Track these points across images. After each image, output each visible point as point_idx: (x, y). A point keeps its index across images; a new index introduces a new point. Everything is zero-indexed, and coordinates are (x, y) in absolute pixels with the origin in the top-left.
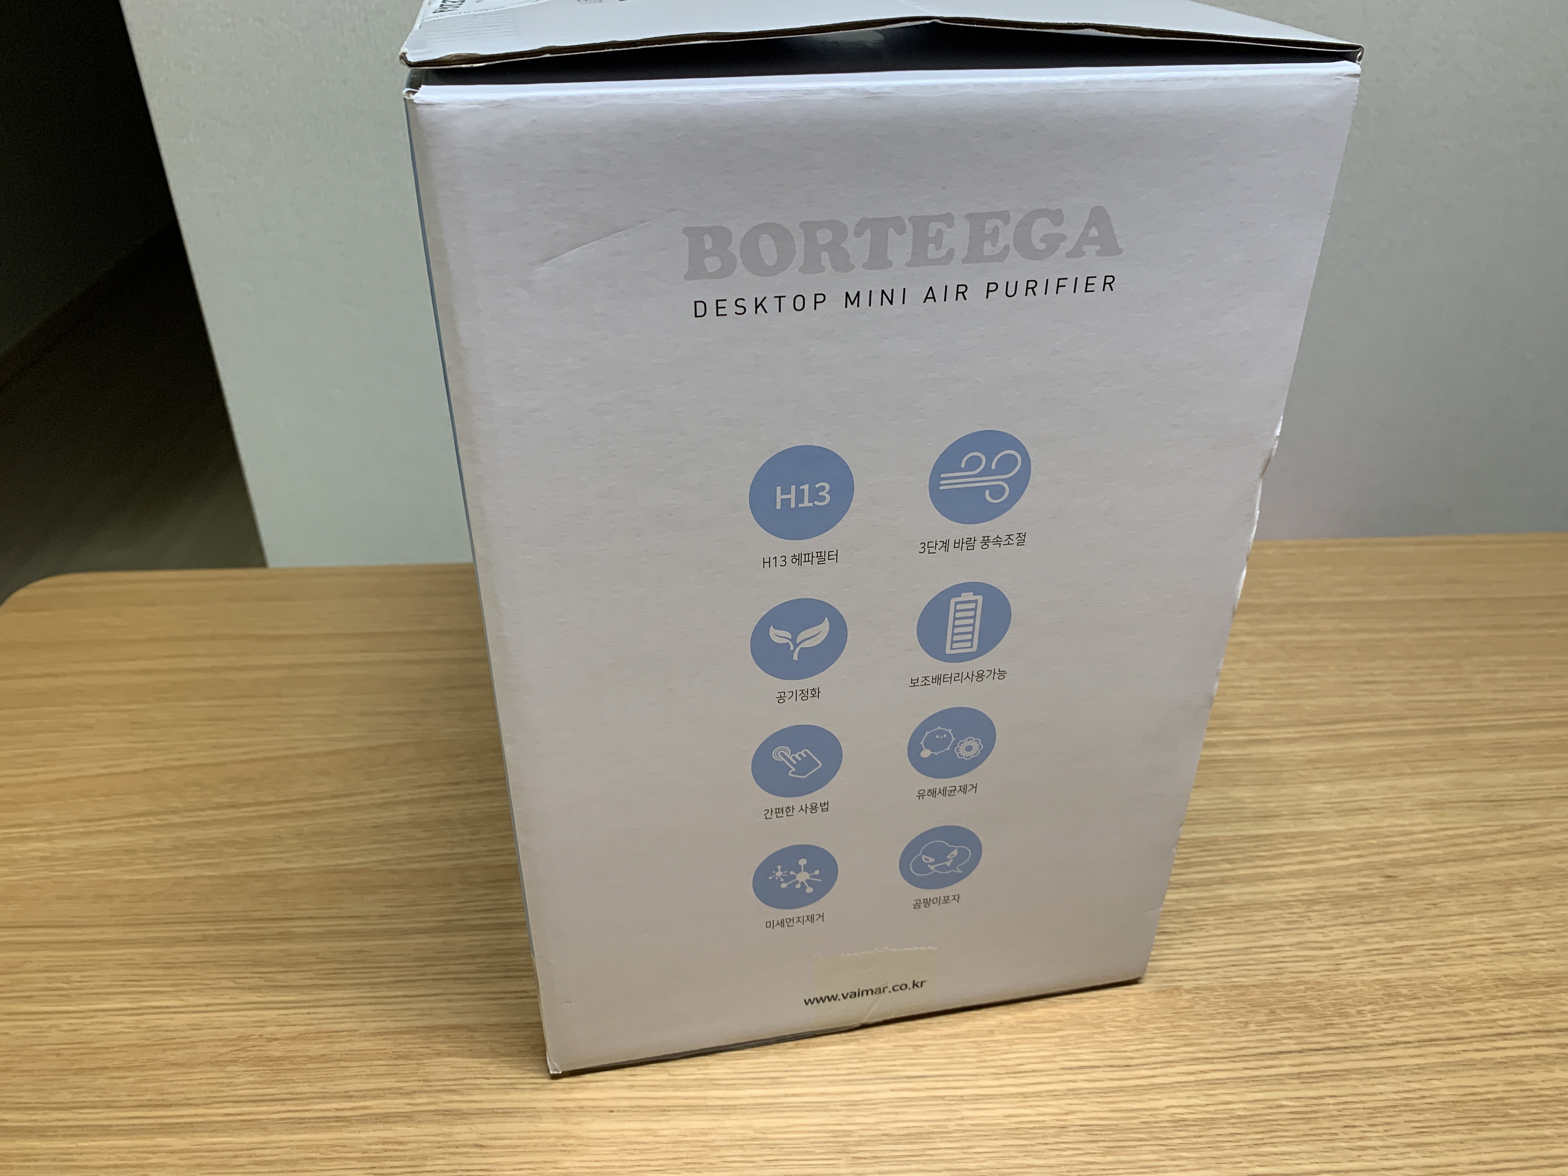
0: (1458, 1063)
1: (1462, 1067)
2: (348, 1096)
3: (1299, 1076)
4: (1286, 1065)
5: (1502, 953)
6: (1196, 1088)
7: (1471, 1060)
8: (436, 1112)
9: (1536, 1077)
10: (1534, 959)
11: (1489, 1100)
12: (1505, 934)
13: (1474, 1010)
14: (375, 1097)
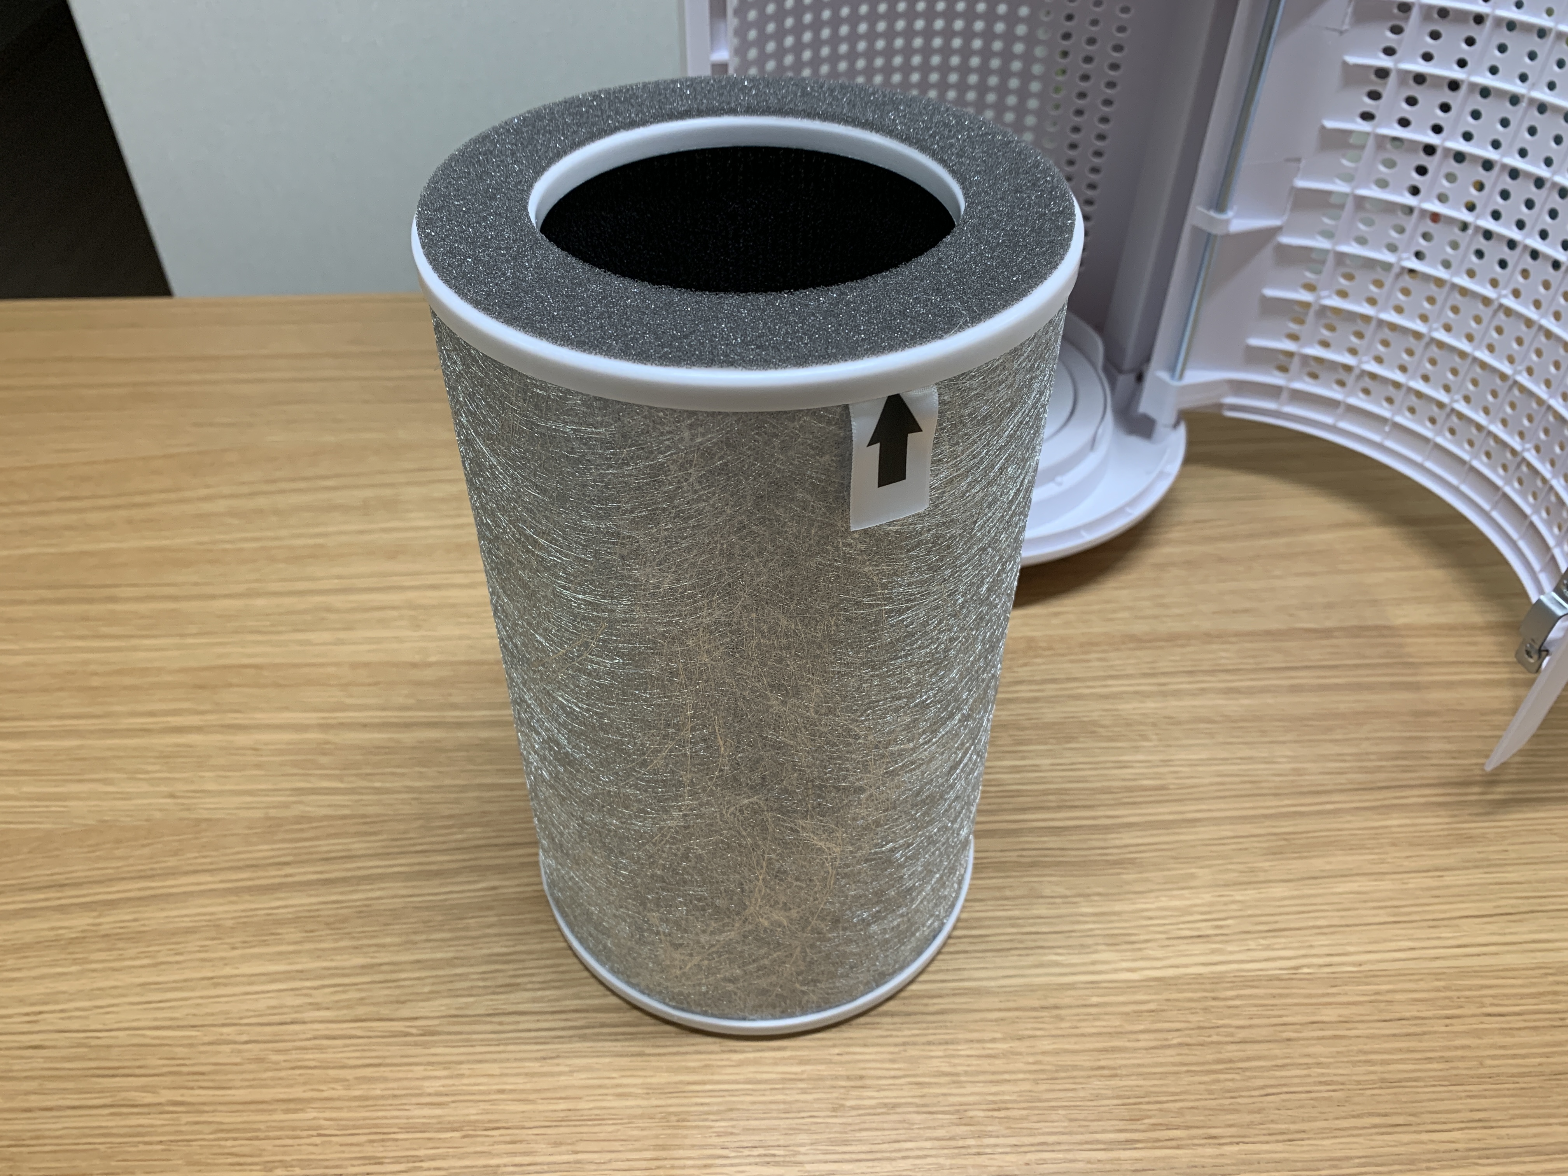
2: (152, 714)
8: (222, 726)
14: (175, 715)
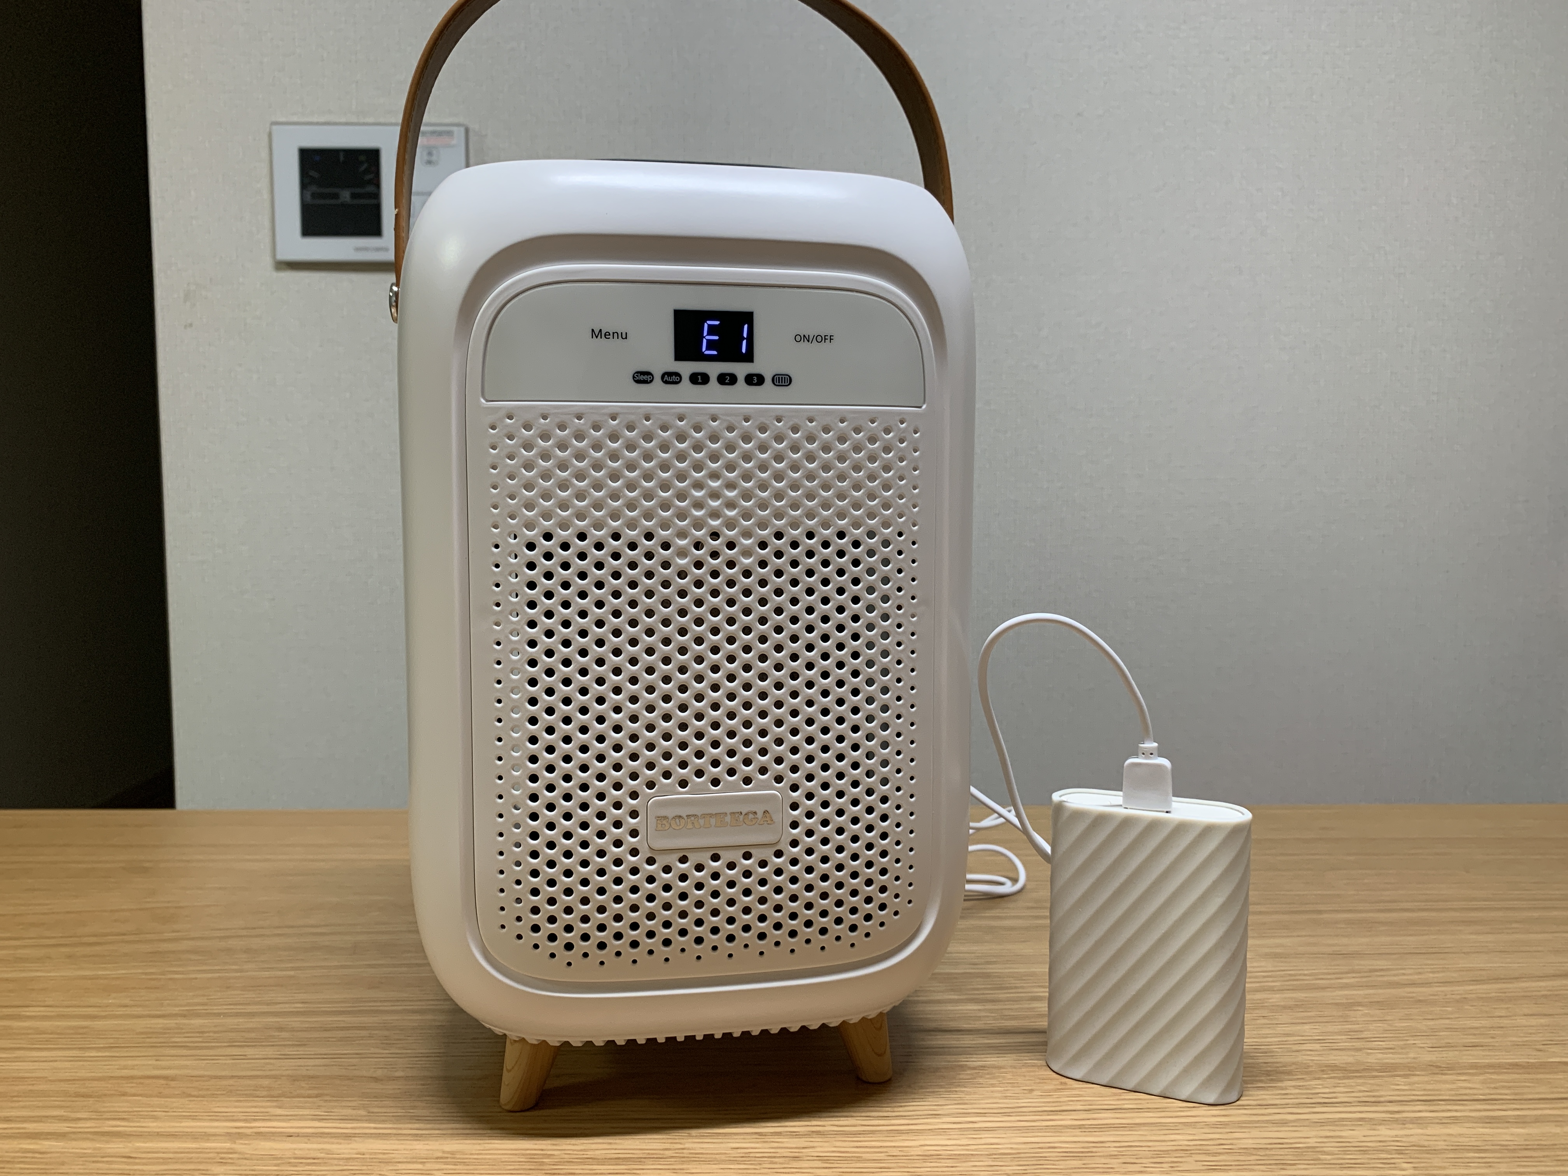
0: (1267, 1122)
1: (1272, 1125)
3: (1080, 1127)
4: (1066, 1120)
5: (1333, 1049)
6: (959, 1133)
7: (1283, 1120)
9: (1358, 1134)
10: (1368, 1054)
11: (1299, 1148)
12: (1339, 1037)
13: (1293, 1086)
